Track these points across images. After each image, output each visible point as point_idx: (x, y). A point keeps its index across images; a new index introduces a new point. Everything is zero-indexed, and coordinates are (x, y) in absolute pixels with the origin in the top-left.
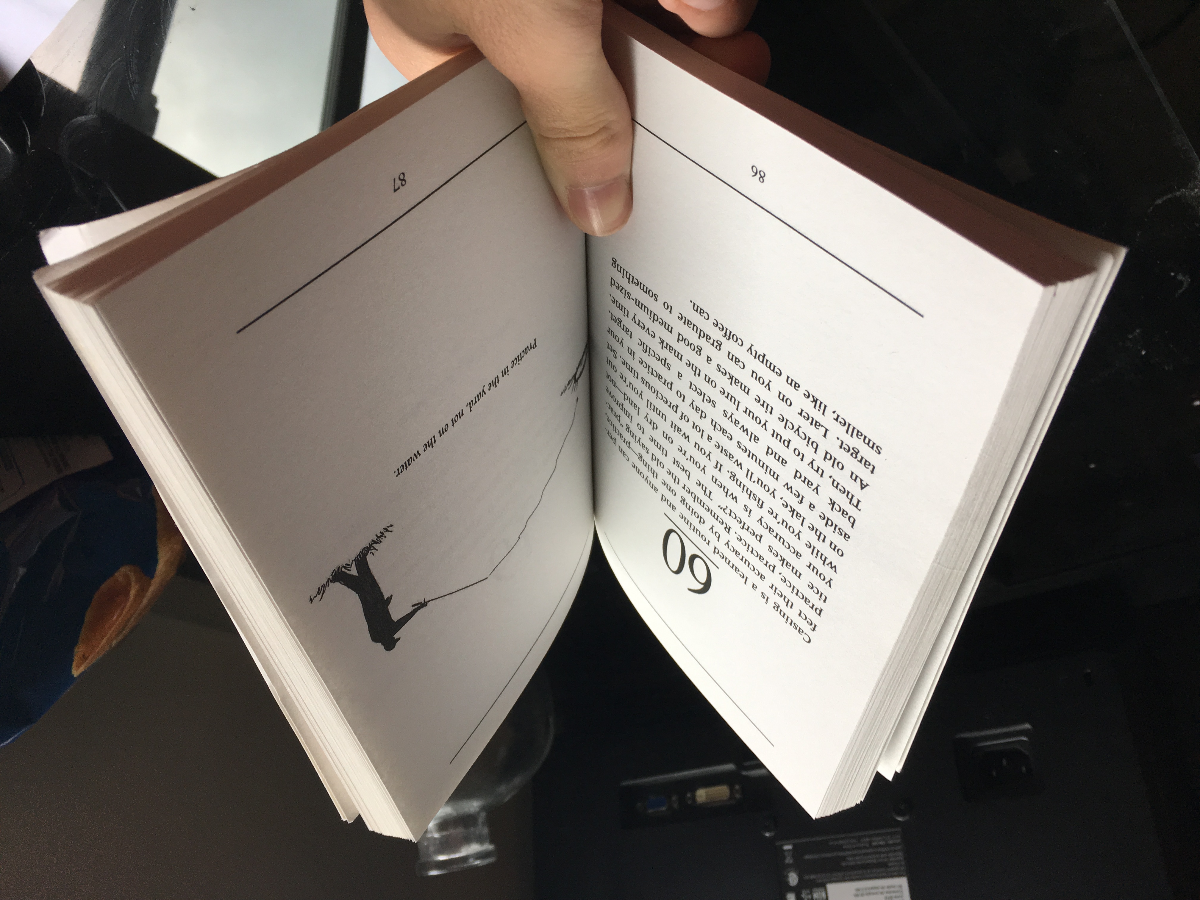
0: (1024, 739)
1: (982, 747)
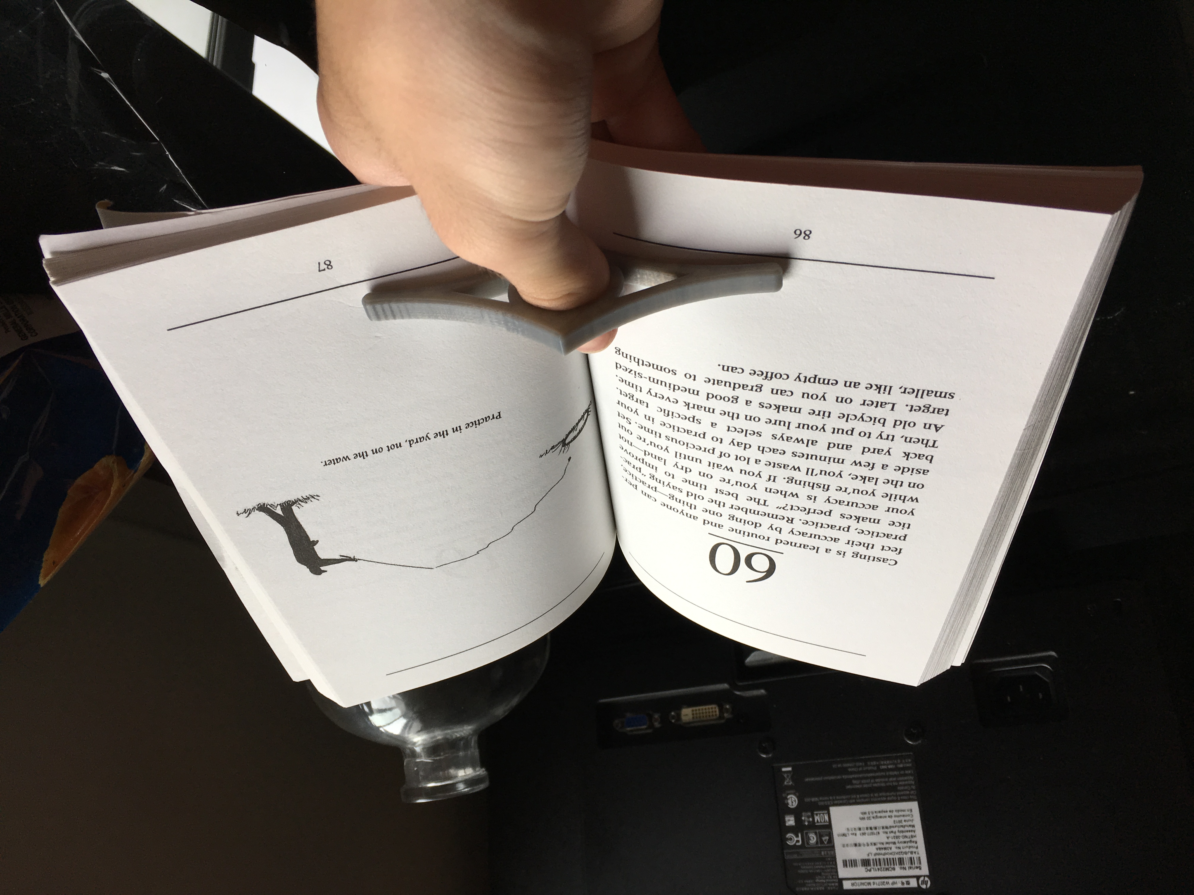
0: (1047, 666)
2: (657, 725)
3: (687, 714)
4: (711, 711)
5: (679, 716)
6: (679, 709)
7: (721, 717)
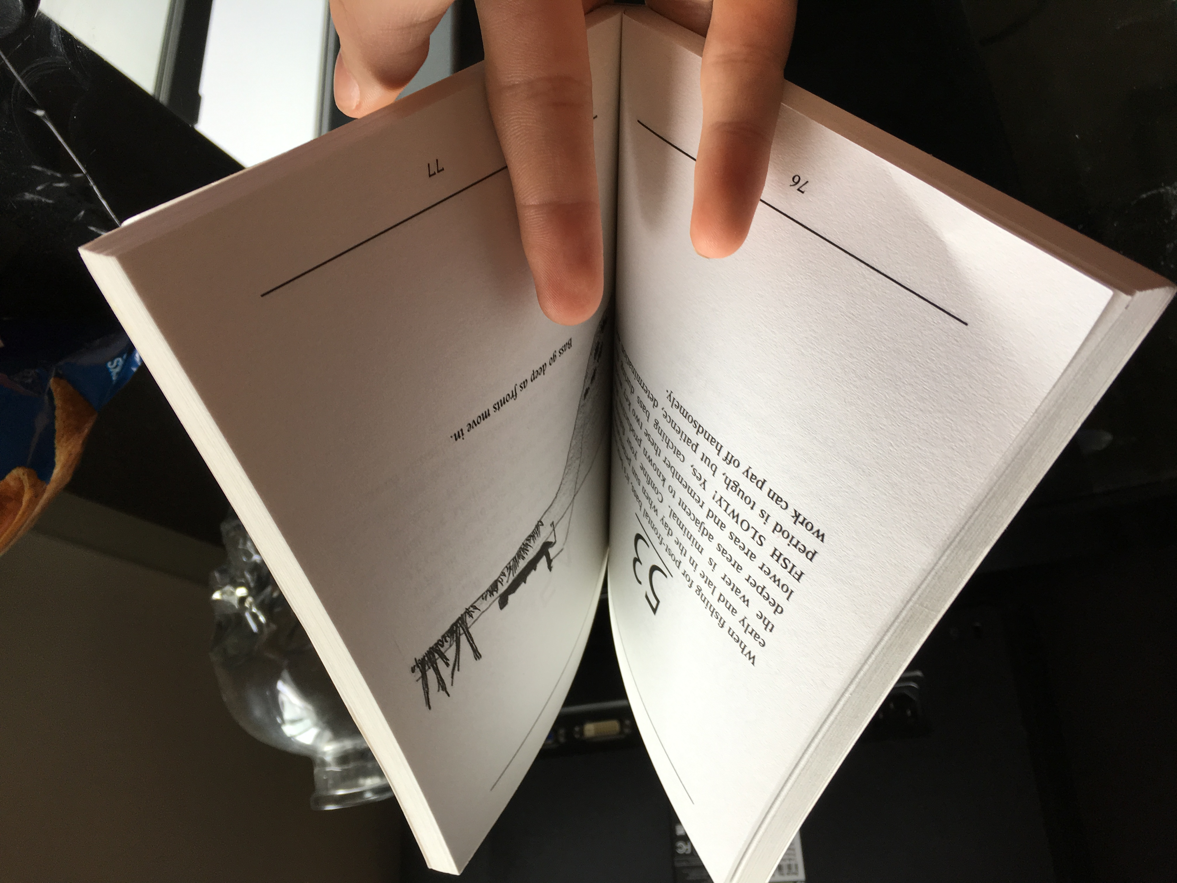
0: (913, 685)
2: (562, 740)
3: (590, 729)
4: (613, 726)
5: (582, 732)
6: (585, 724)
7: (621, 732)
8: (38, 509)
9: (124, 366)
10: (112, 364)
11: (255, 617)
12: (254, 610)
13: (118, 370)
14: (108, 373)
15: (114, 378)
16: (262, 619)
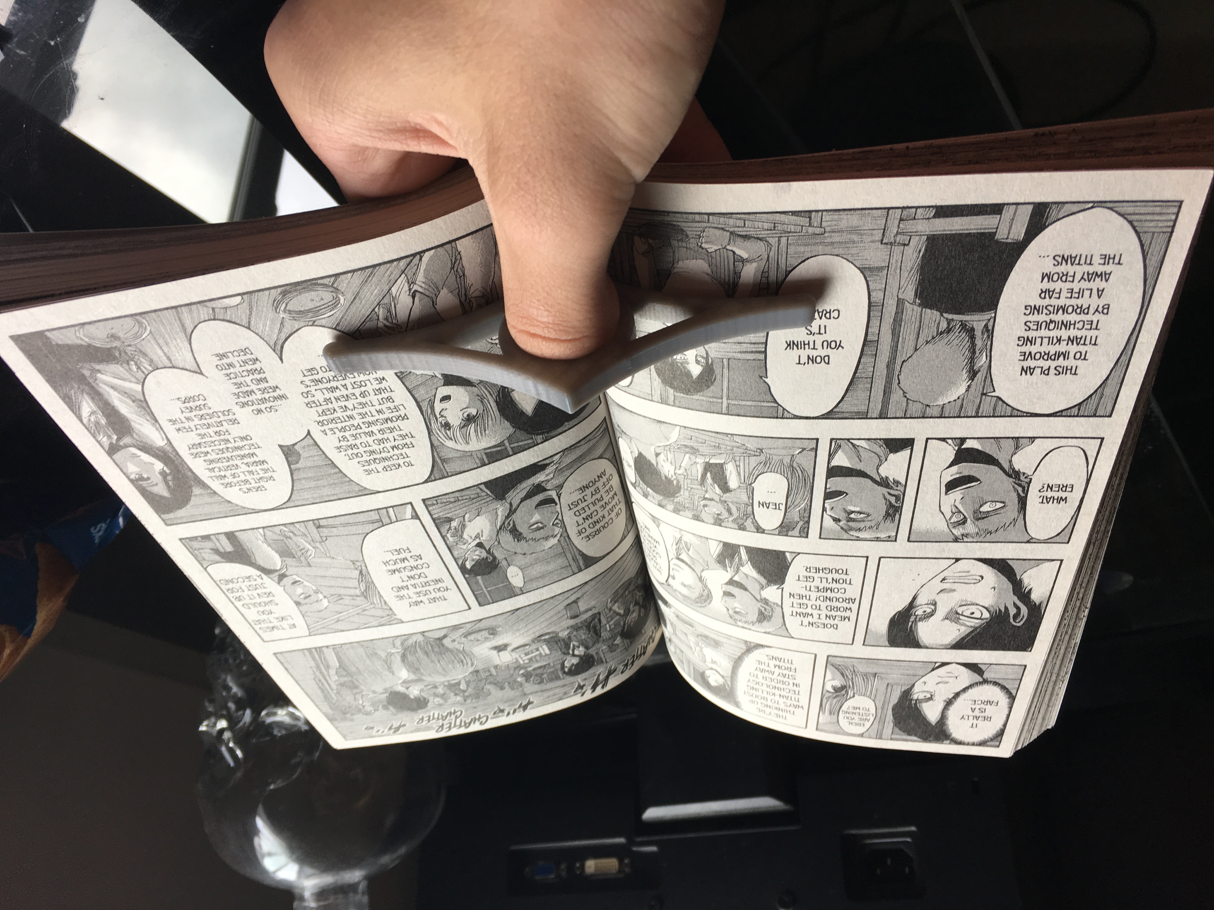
0: (909, 840)
1: (868, 844)
2: (564, 873)
3: (591, 865)
4: (611, 864)
5: (583, 867)
6: (583, 859)
7: (620, 871)
8: (18, 659)
9: (106, 530)
10: (95, 529)
11: (231, 751)
12: (231, 745)
13: (101, 533)
14: (92, 538)
15: (97, 541)
16: (239, 753)
